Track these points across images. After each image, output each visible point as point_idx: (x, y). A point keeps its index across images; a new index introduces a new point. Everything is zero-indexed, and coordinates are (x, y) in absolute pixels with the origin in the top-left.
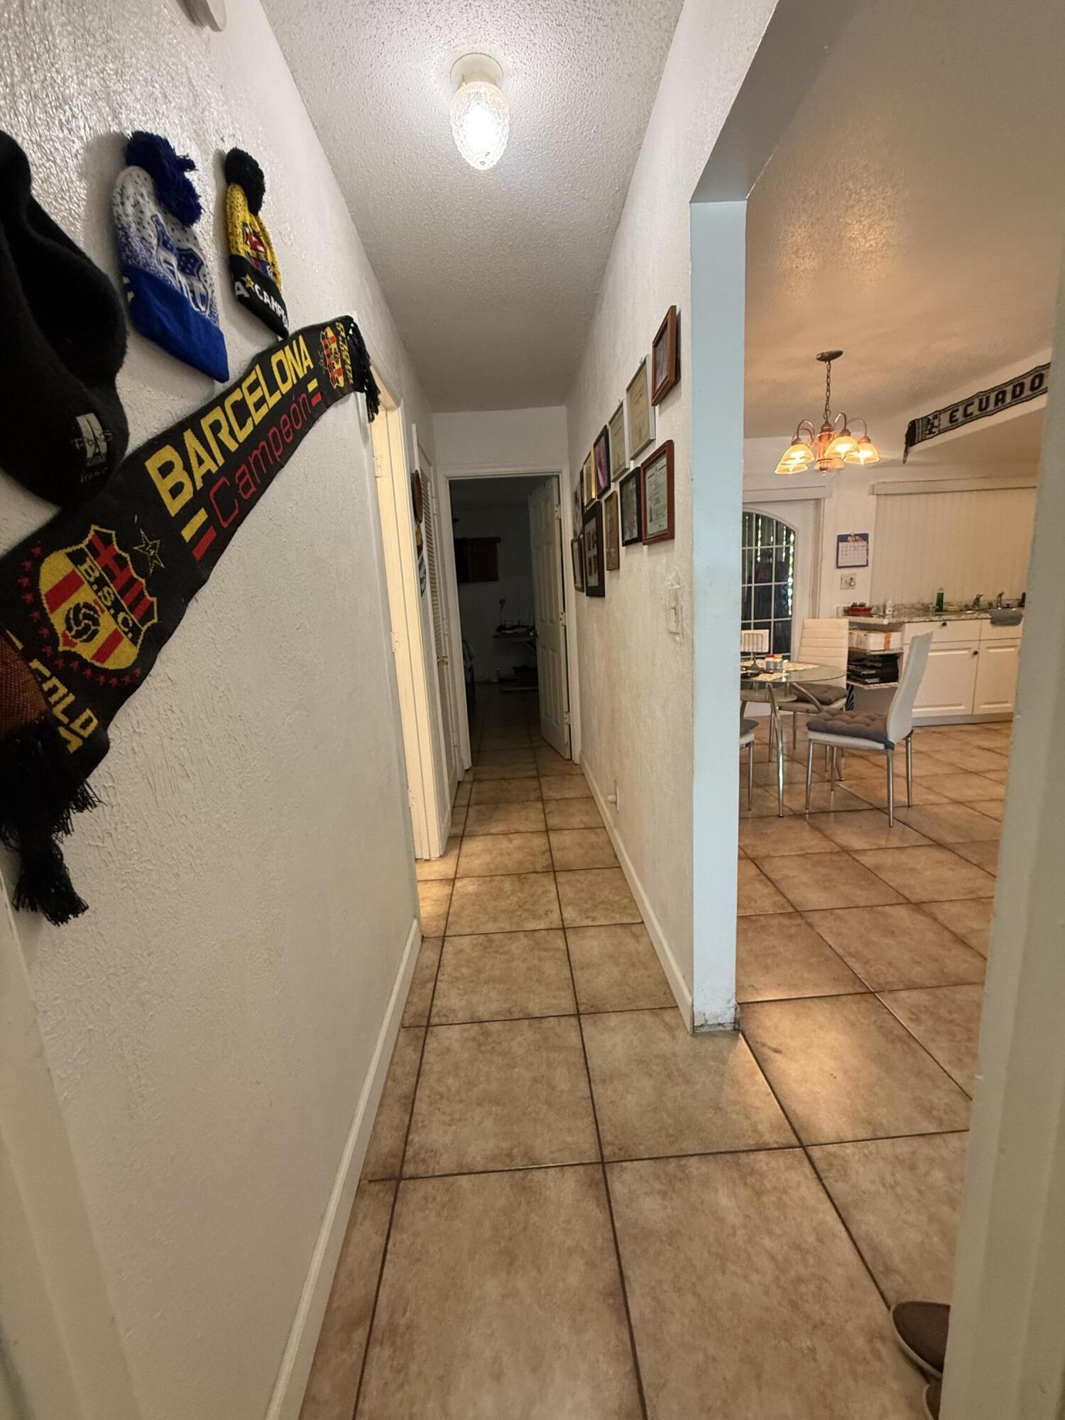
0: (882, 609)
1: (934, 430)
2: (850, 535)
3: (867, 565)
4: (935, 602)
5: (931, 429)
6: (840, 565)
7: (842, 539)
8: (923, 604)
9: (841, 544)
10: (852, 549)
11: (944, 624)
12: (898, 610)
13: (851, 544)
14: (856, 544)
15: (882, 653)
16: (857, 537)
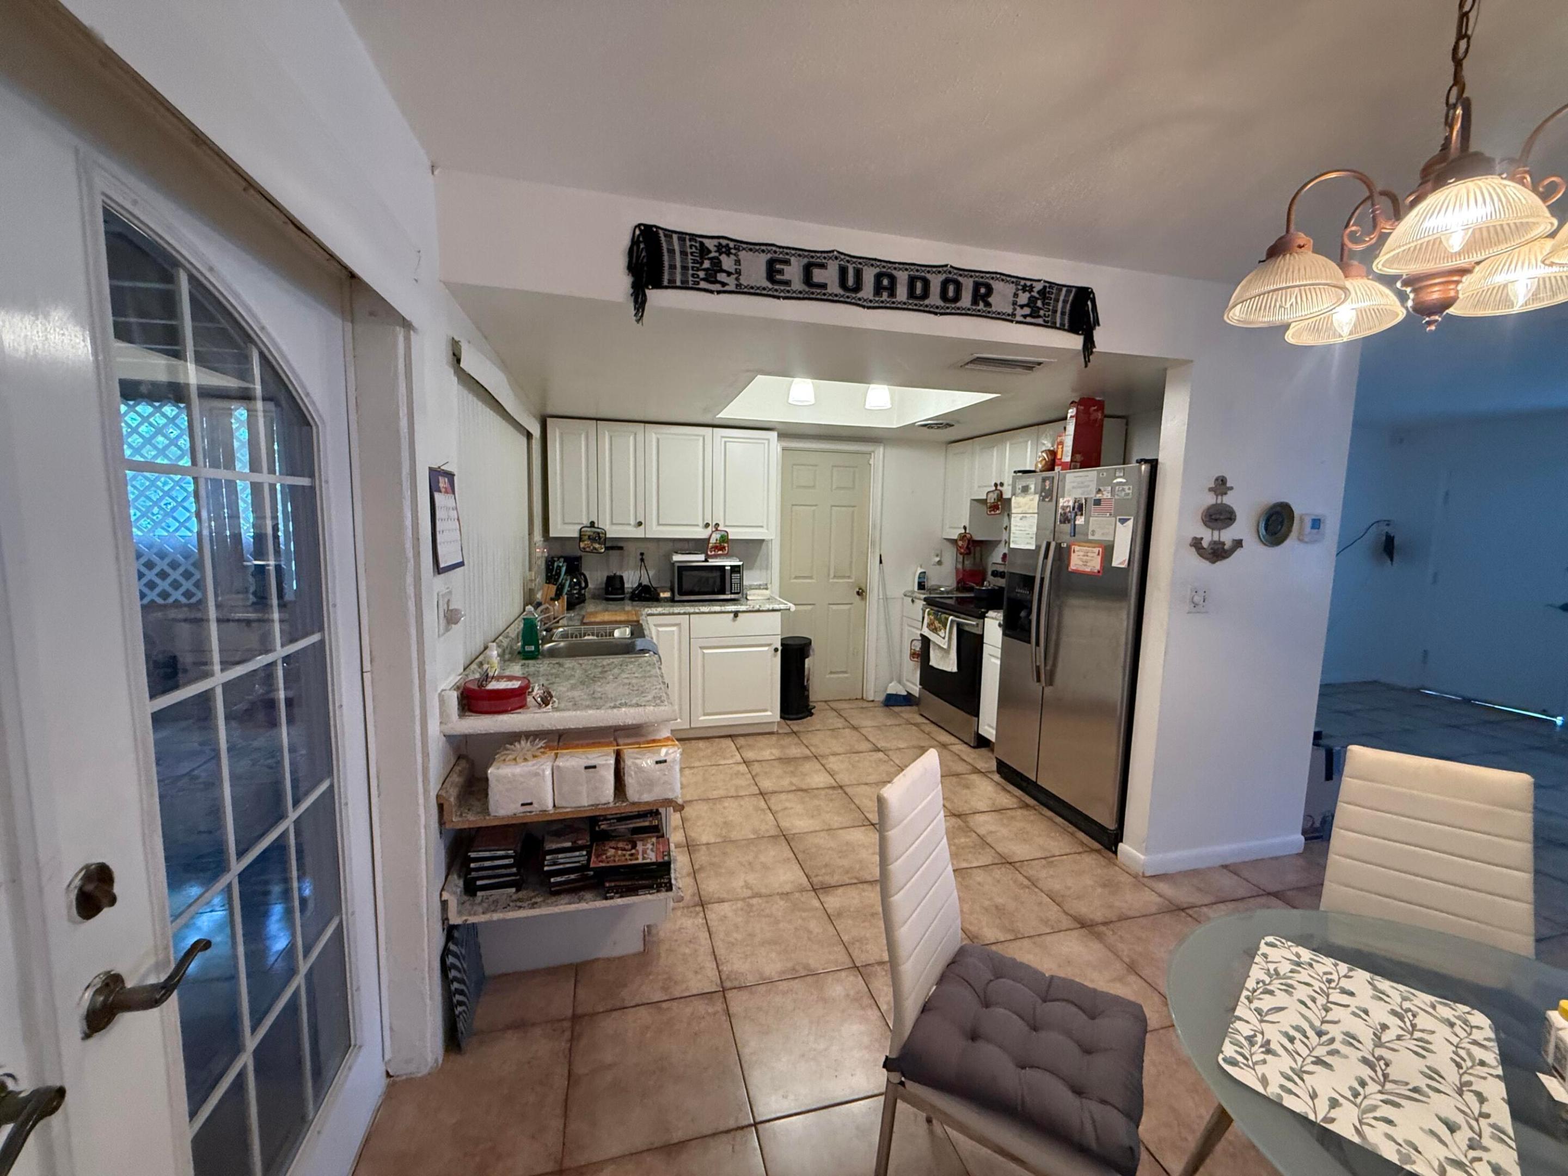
1: (723, 278)
2: (441, 473)
5: (711, 272)
6: (440, 563)
7: (434, 480)
9: (435, 497)
10: (446, 513)
13: (444, 499)
14: (447, 499)
16: (446, 481)
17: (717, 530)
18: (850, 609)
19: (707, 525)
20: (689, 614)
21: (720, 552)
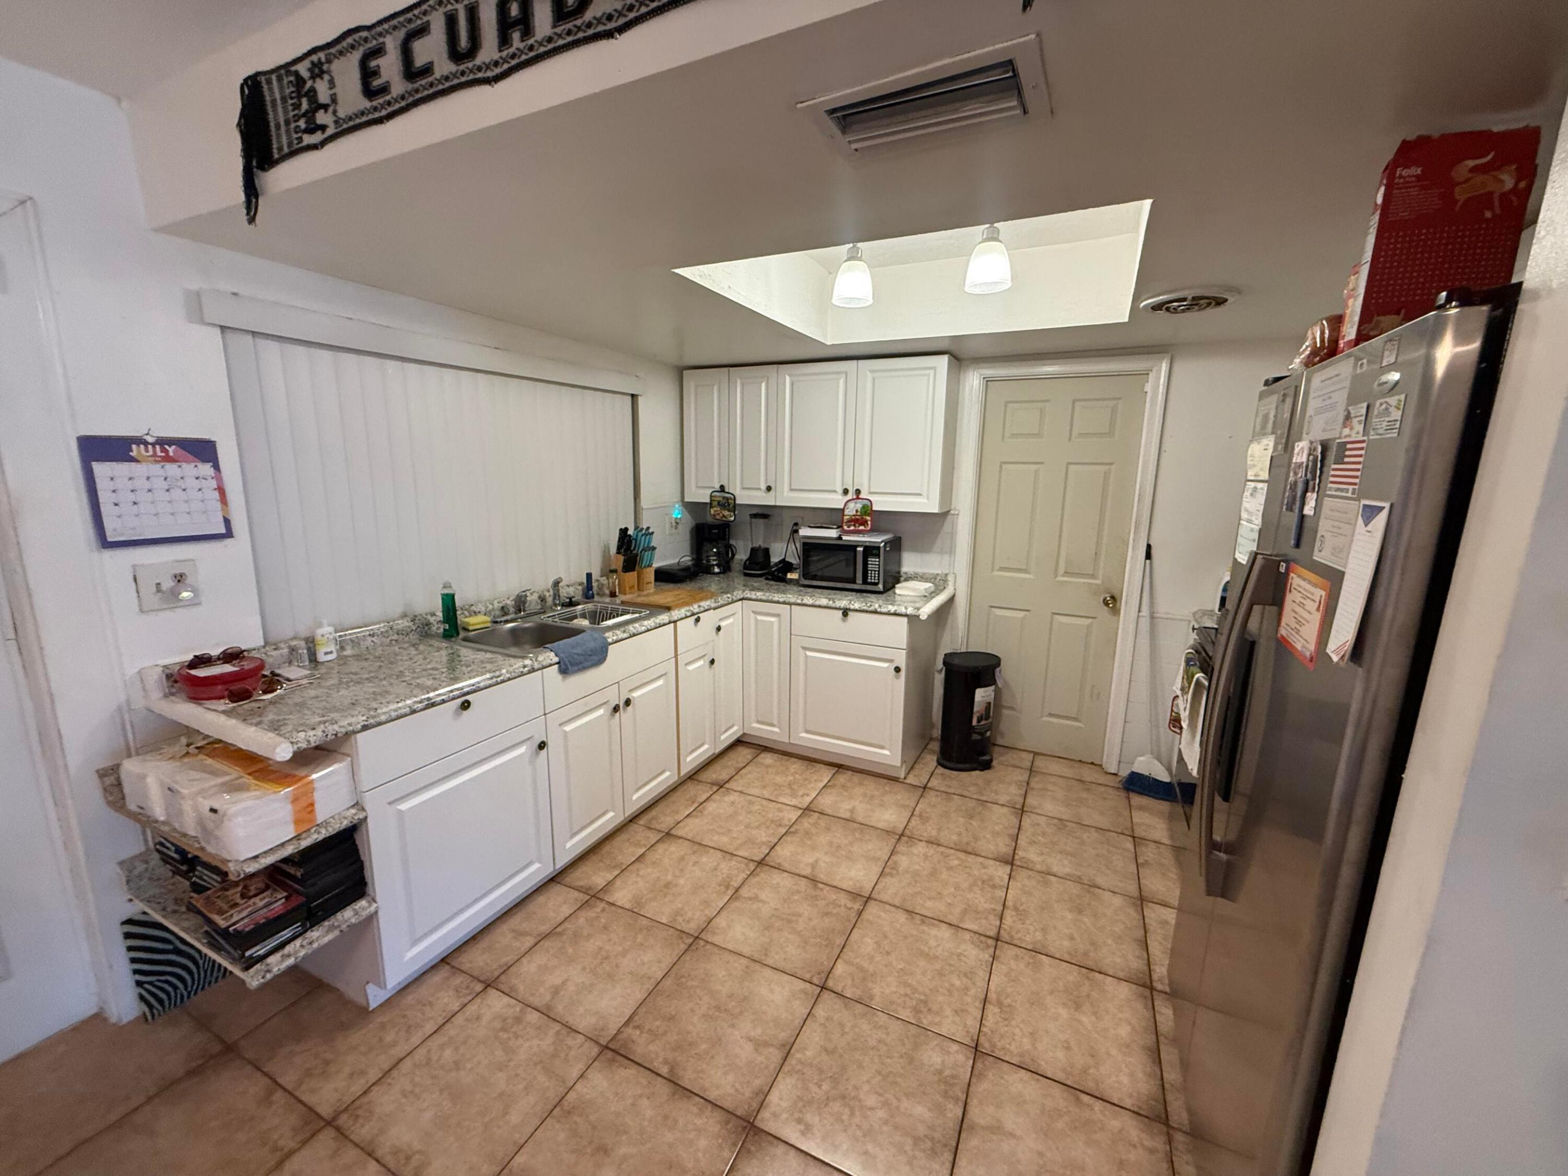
0: (303, 653)
1: (322, 118)
2: (140, 441)
3: (229, 534)
4: (438, 603)
5: (310, 115)
6: (111, 537)
7: (103, 449)
9: (102, 467)
10: (155, 483)
11: (466, 705)
13: (146, 467)
14: (171, 469)
16: (171, 450)
17: (858, 498)
18: (1089, 627)
19: (846, 492)
20: (790, 604)
21: (862, 528)
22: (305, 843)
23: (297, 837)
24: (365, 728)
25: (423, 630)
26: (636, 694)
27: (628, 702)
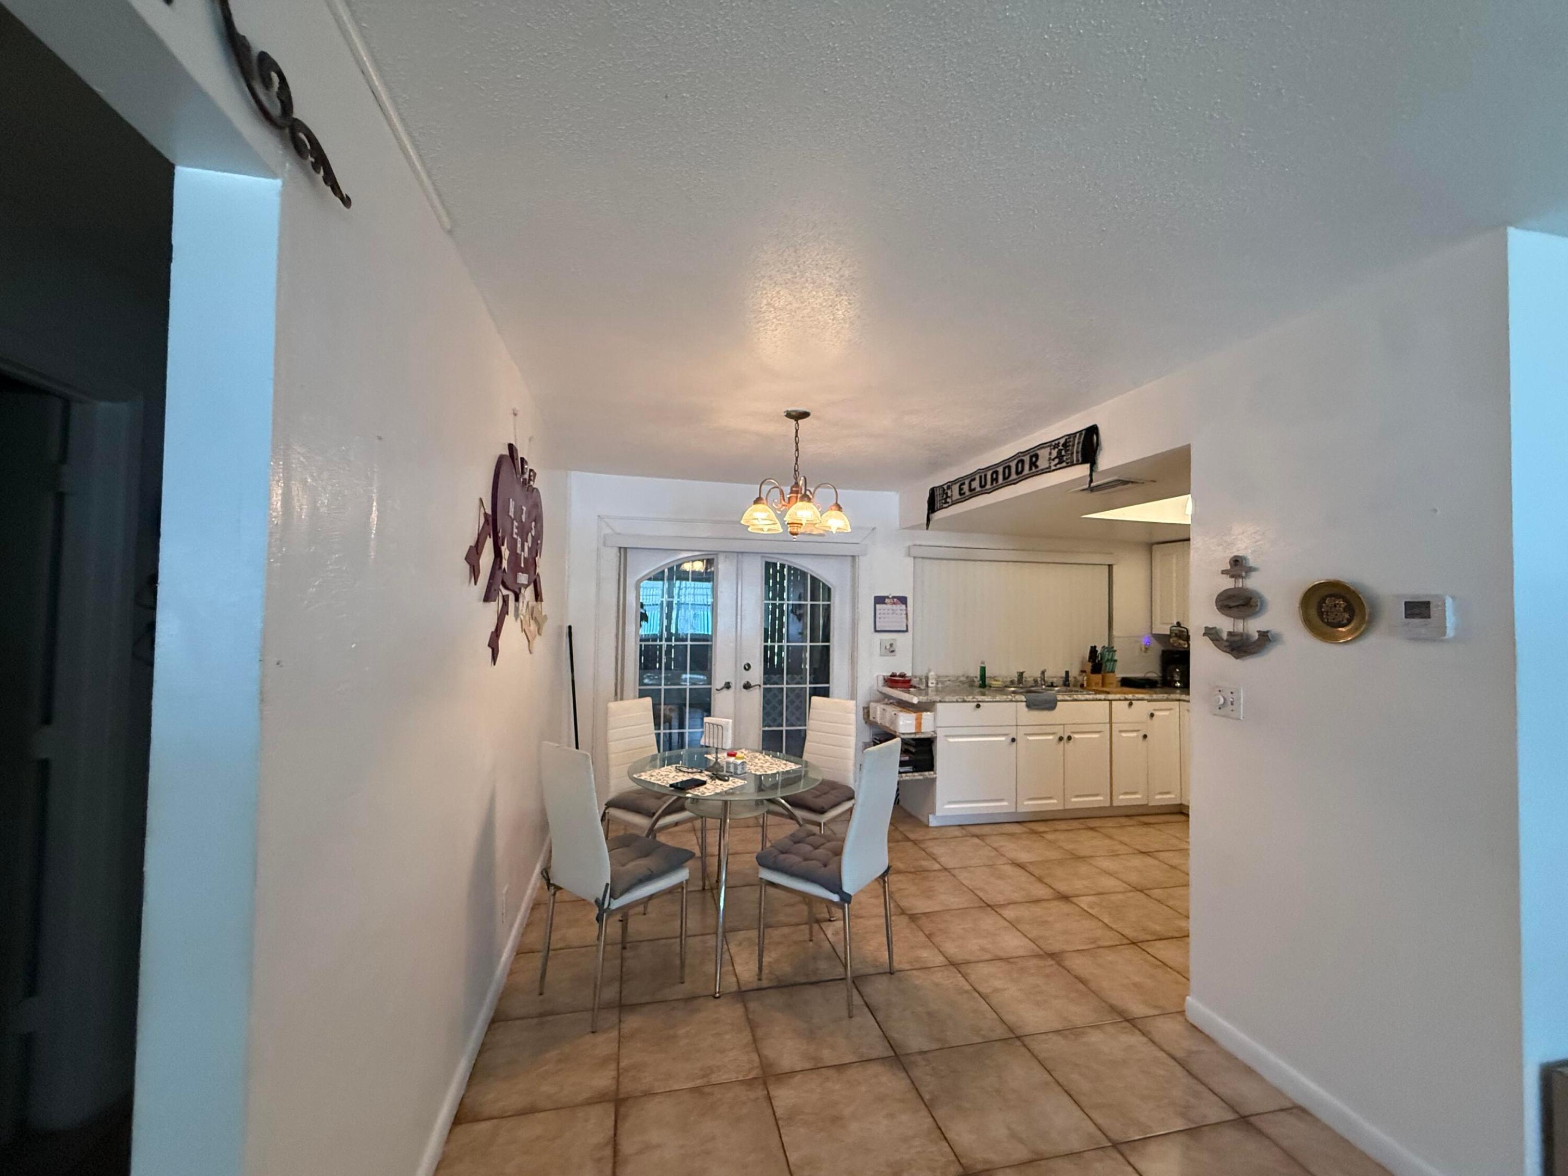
0: (924, 680)
1: (949, 500)
2: (888, 597)
3: (907, 631)
4: (978, 674)
5: (946, 499)
6: (877, 629)
7: (879, 600)
8: (967, 677)
9: (878, 606)
10: (890, 612)
11: (978, 706)
12: (943, 682)
13: (889, 606)
14: (894, 607)
15: (913, 736)
16: (895, 600)
22: (918, 736)
23: (915, 733)
24: (940, 702)
25: (971, 683)
26: (1076, 736)
27: (1069, 738)
